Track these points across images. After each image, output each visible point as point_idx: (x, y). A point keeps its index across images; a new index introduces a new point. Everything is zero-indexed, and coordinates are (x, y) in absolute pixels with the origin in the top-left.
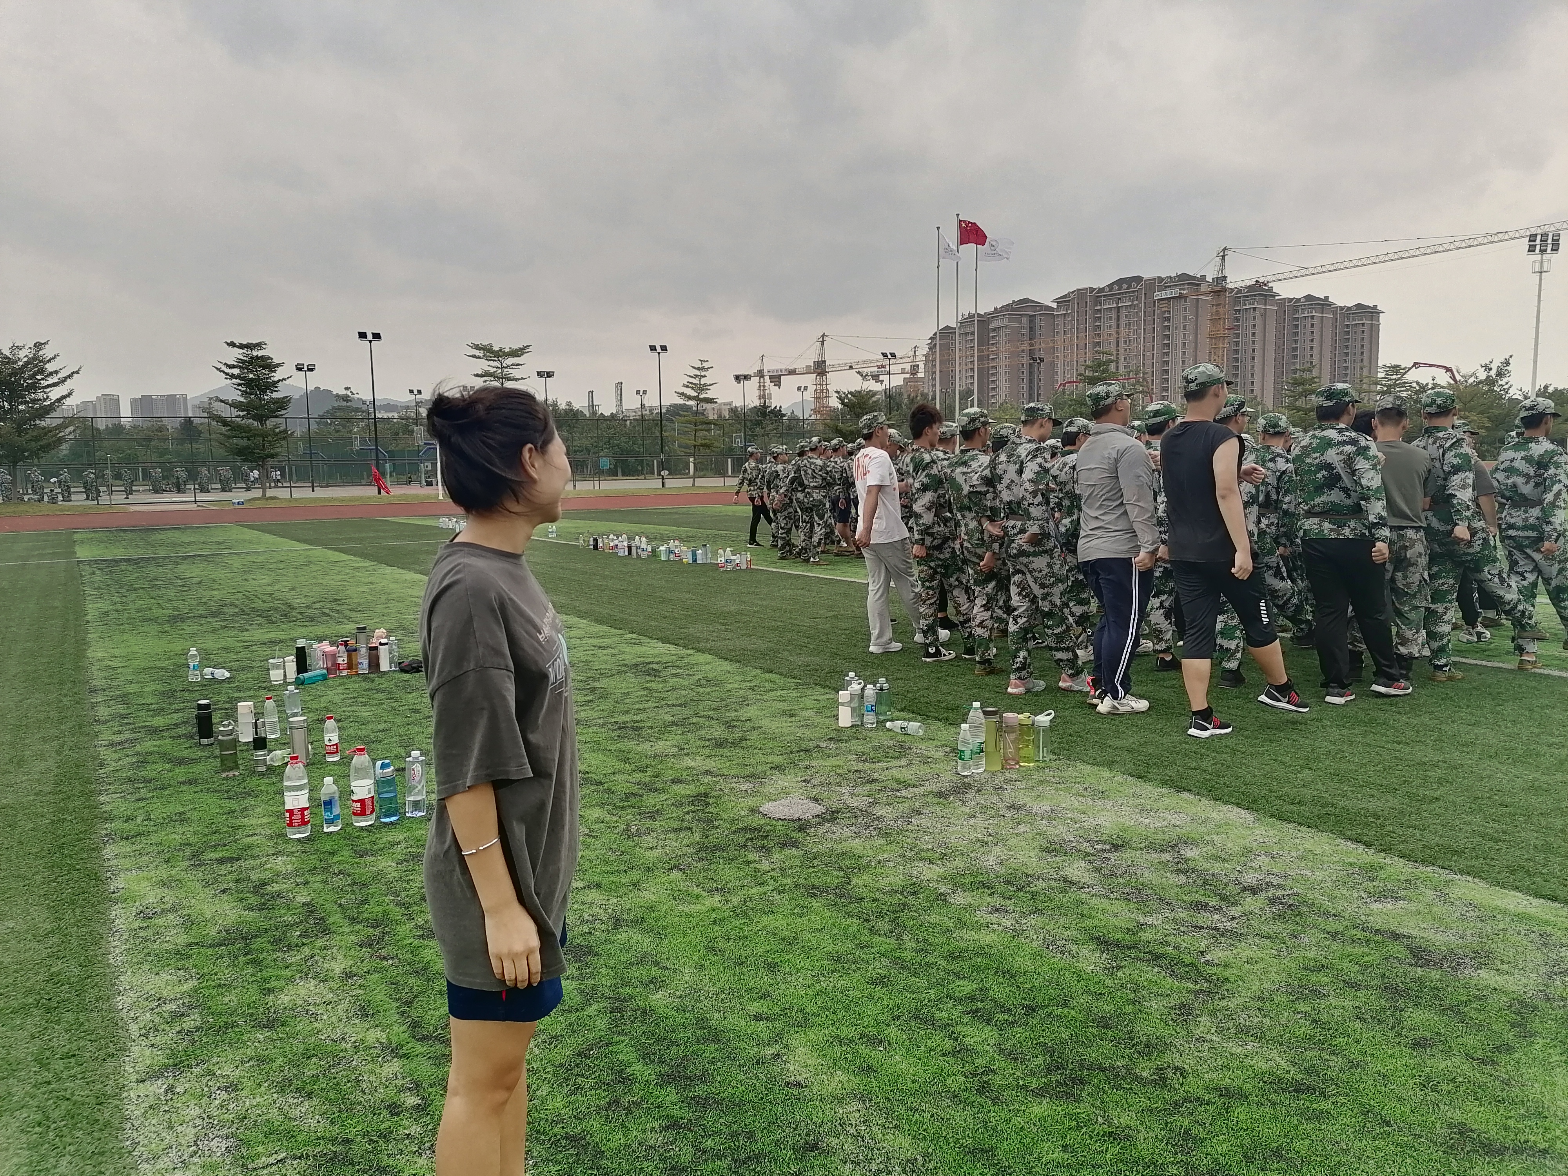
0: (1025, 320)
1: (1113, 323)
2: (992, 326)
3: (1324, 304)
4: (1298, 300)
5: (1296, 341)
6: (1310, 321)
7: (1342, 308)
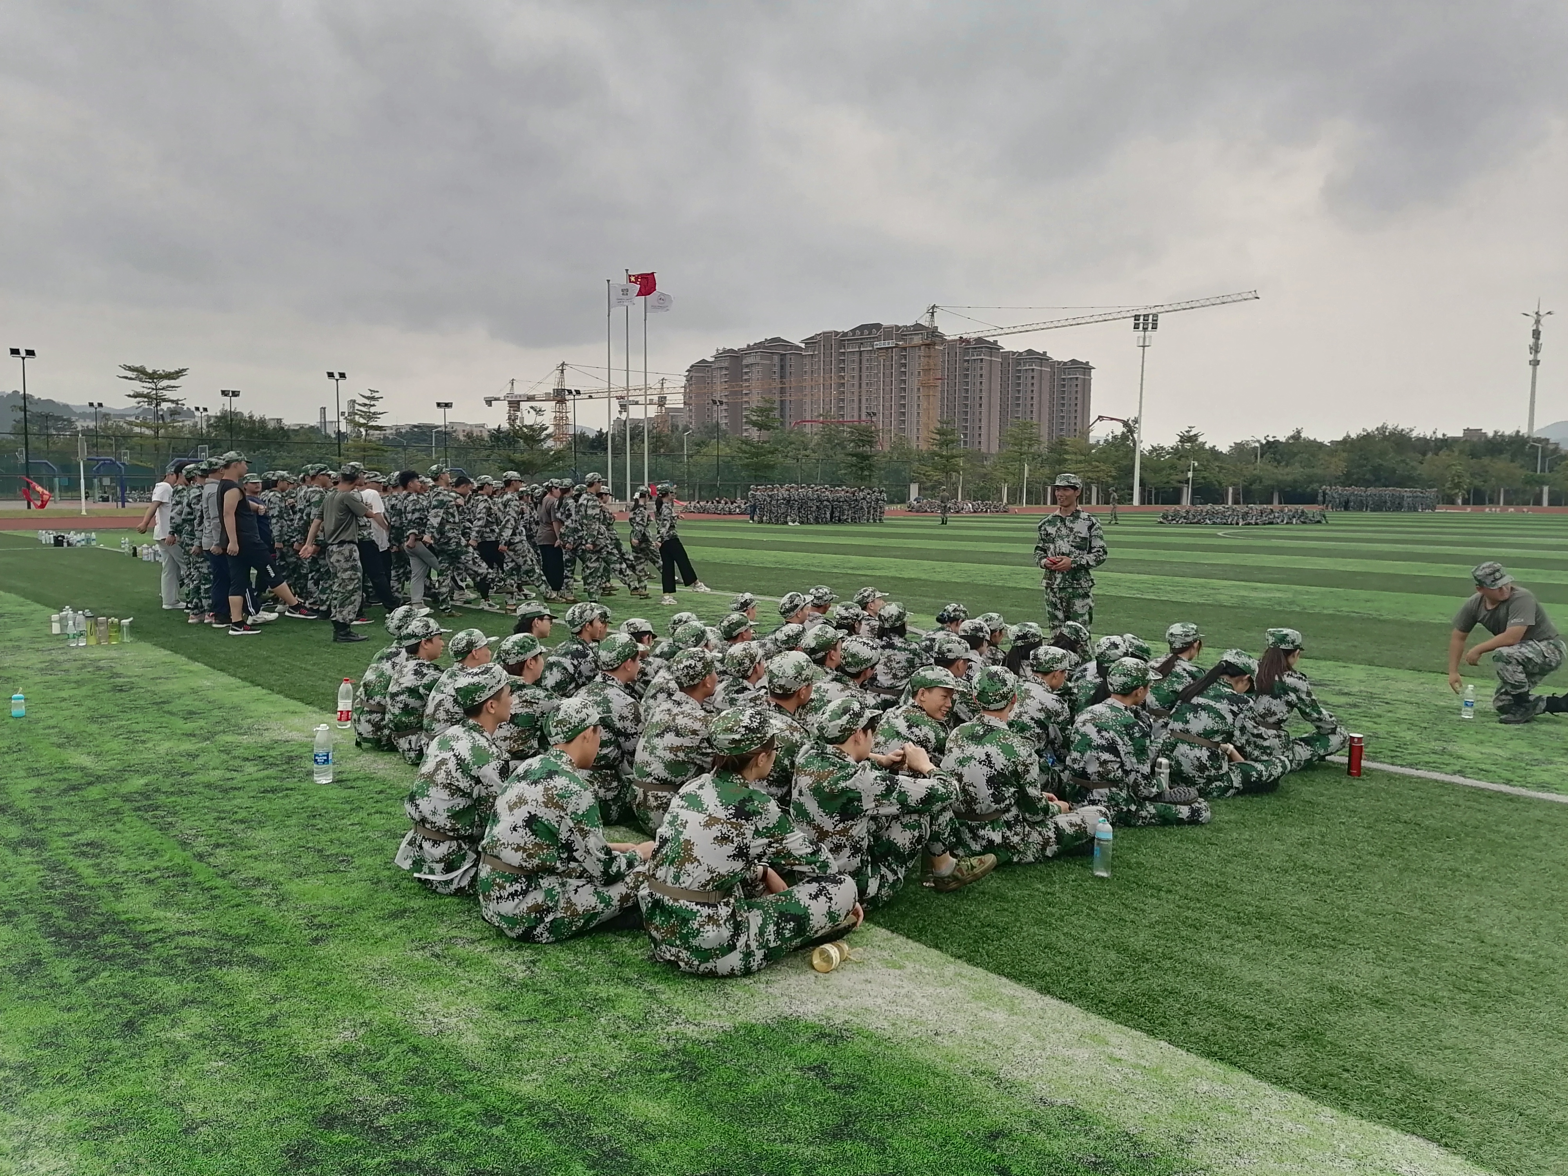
0: (776, 358)
1: (856, 366)
2: (745, 362)
3: (1042, 358)
4: (1021, 354)
5: (1019, 391)
6: (1030, 374)
7: (1059, 363)
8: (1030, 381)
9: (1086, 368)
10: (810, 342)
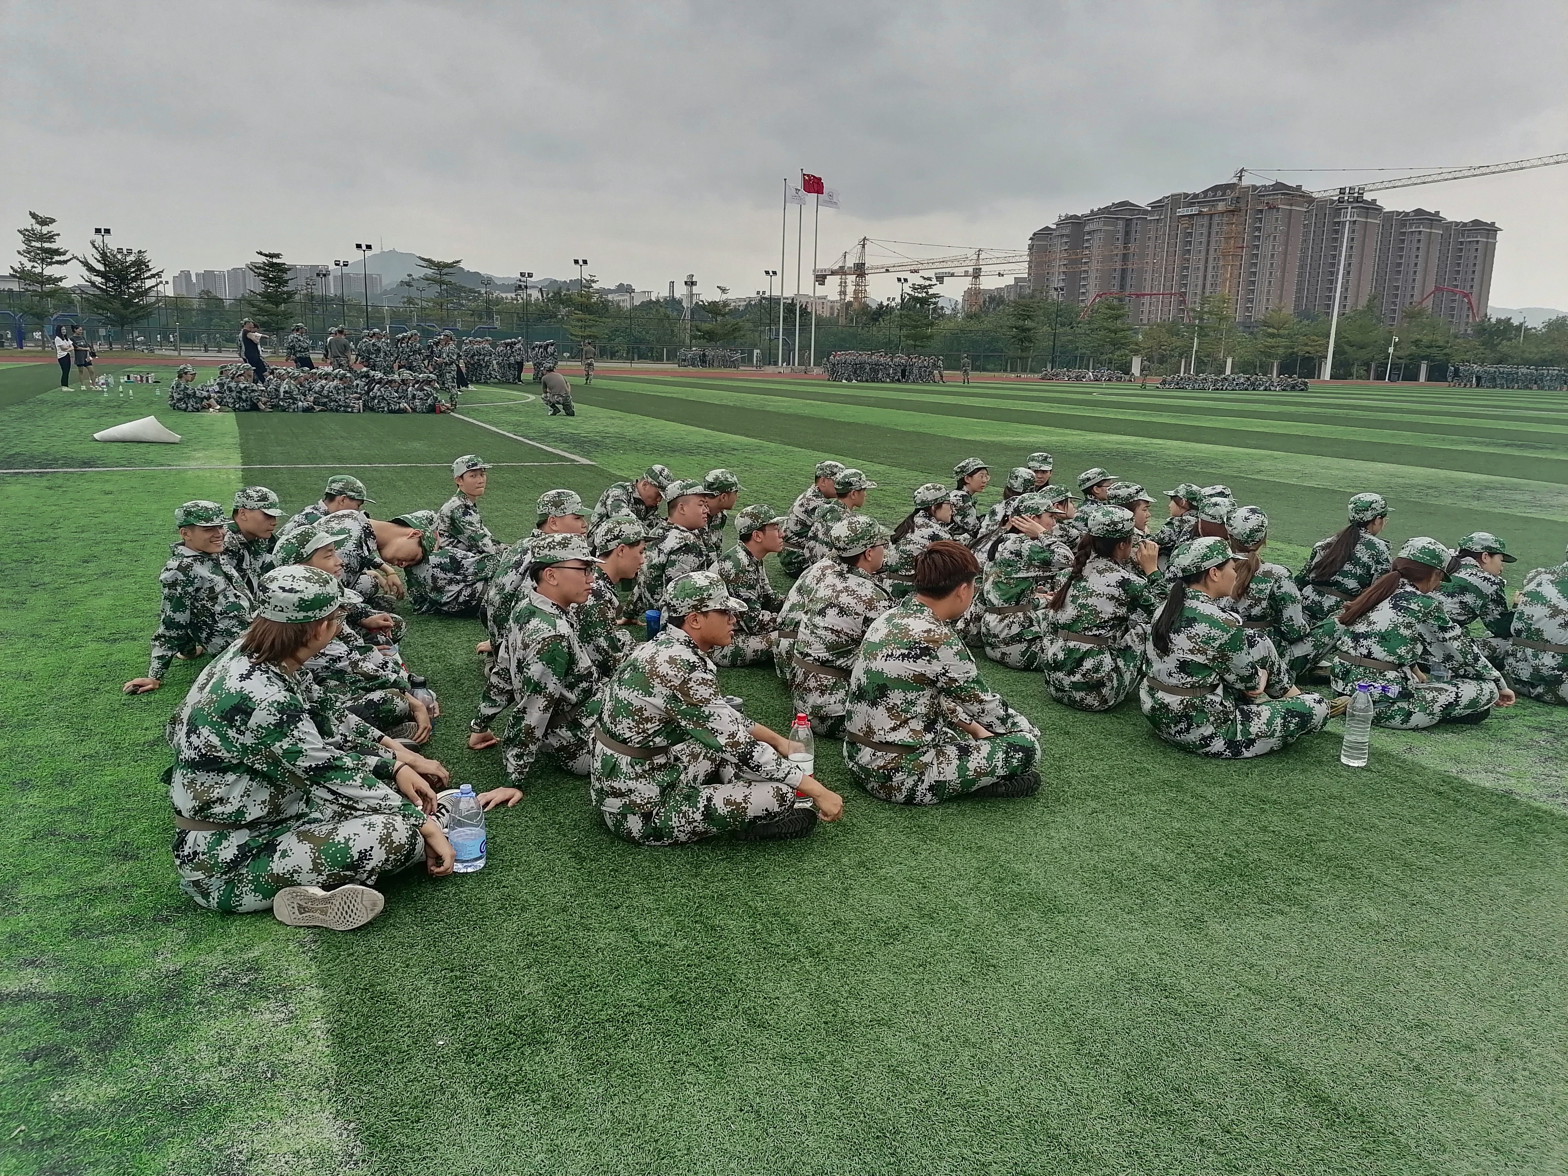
0: (1121, 225)
2: (1087, 229)
4: (1407, 214)
5: (1401, 257)
6: (1417, 237)
8: (1415, 245)
9: (1491, 230)
10: (1157, 206)
